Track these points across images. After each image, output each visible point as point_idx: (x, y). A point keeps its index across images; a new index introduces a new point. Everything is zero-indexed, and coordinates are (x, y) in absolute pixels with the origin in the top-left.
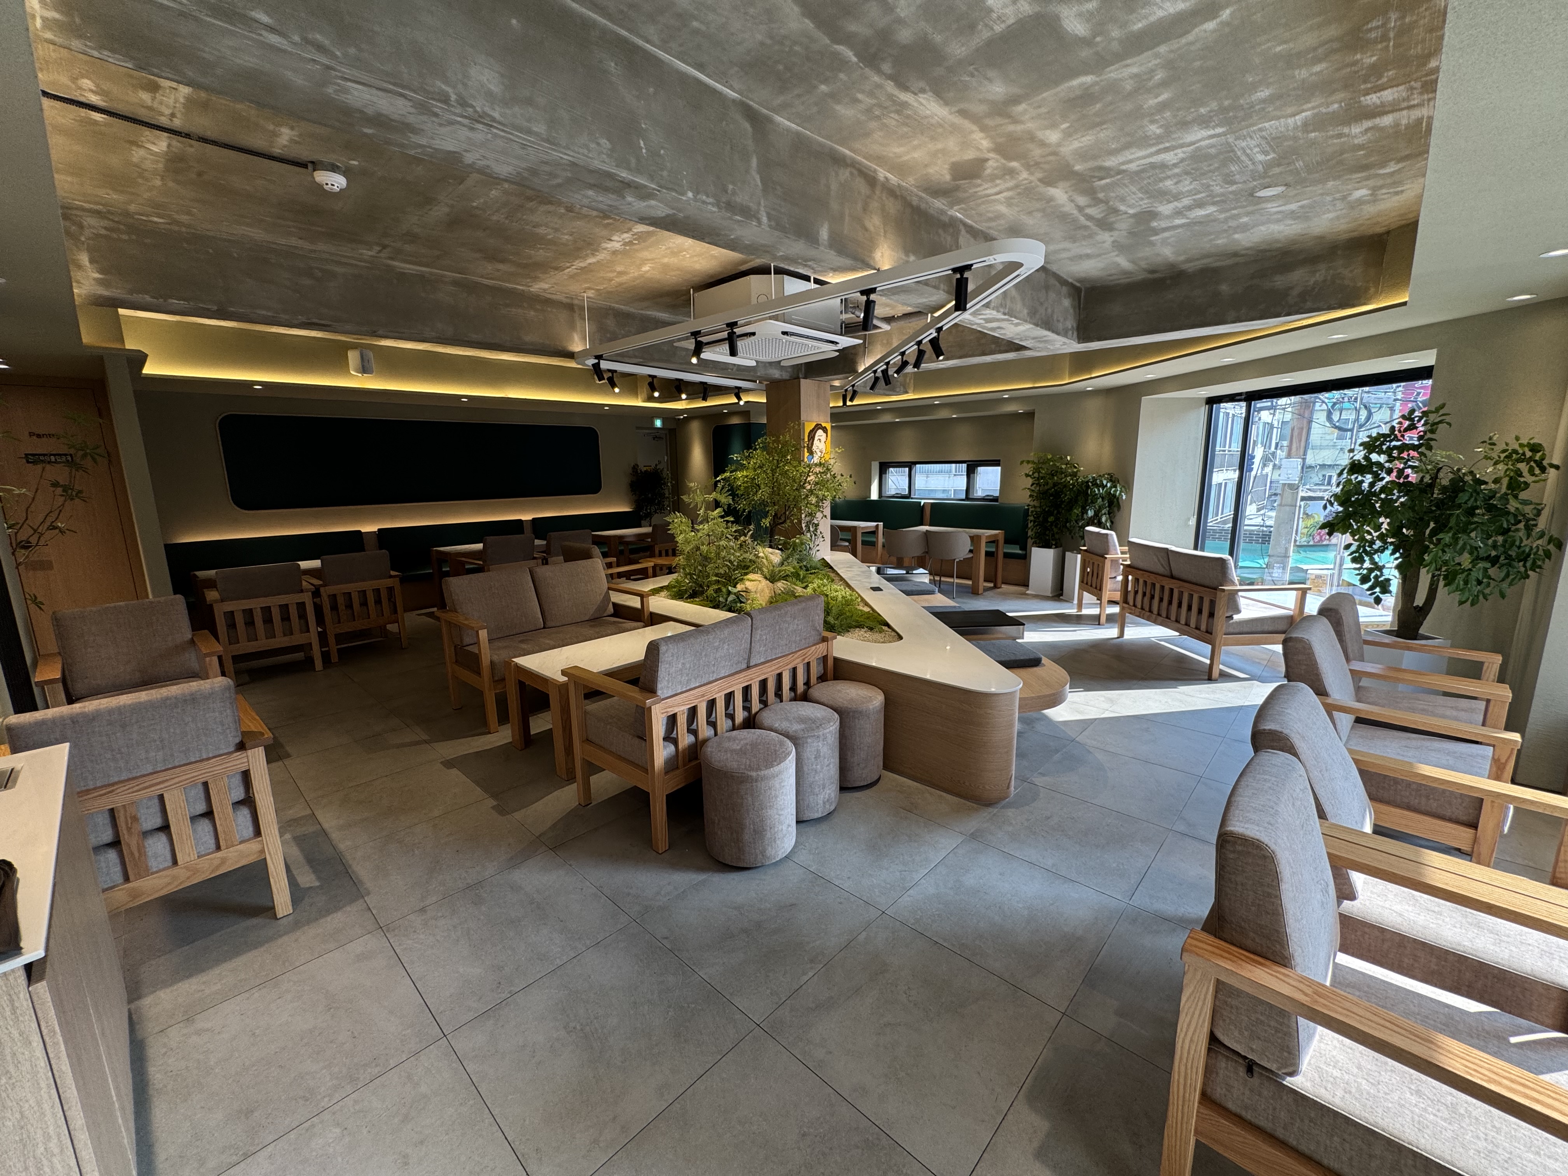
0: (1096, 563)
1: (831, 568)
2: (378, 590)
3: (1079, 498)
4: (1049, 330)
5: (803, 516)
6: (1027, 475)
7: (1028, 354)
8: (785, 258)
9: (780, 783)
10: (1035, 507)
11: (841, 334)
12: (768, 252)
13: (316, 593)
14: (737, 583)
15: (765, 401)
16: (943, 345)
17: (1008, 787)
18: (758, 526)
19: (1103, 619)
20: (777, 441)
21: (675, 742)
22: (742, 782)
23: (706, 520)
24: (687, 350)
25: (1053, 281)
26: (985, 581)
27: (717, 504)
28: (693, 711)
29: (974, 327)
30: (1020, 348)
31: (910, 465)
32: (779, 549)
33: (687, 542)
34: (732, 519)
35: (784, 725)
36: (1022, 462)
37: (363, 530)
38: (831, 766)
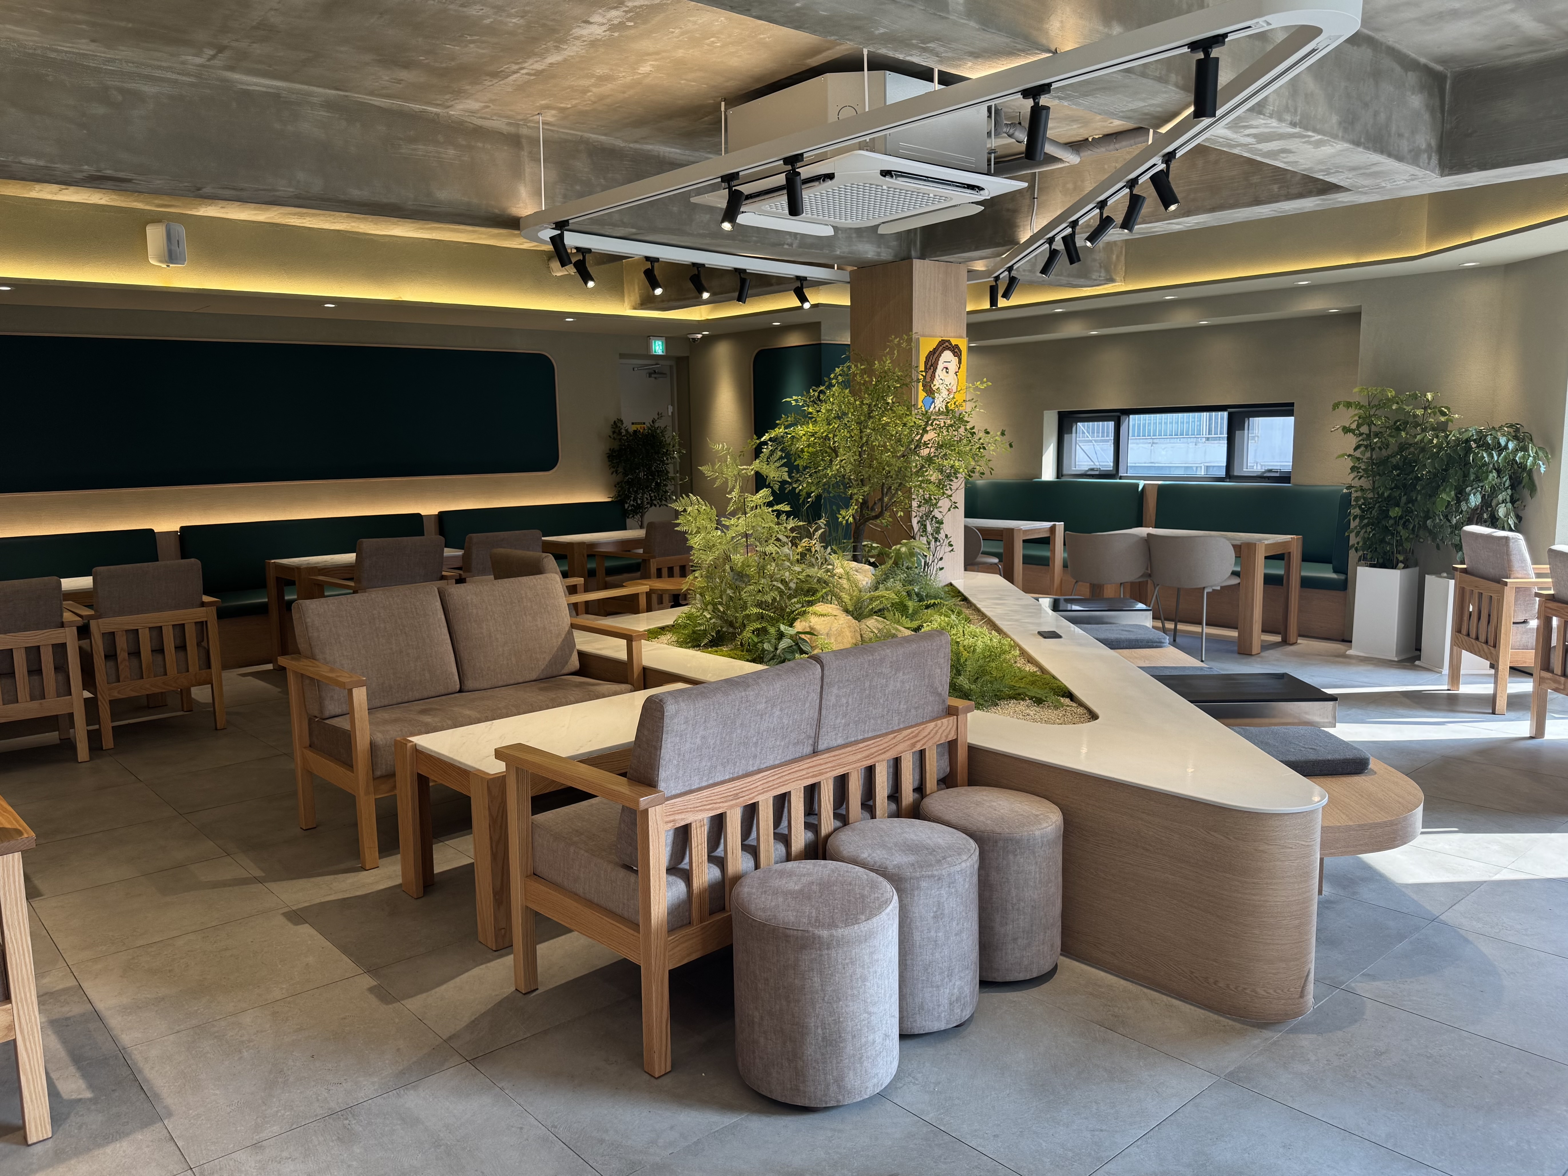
0: (1486, 595)
1: (965, 599)
2: (183, 626)
3: (1451, 471)
4: (1382, 152)
5: (915, 504)
6: (1346, 430)
7: (1343, 199)
8: (890, 39)
9: (872, 953)
10: (1362, 489)
11: (988, 174)
12: (858, 28)
13: (84, 631)
14: (795, 620)
15: (848, 303)
16: (1176, 184)
17: (1302, 995)
18: (833, 523)
19: (1501, 703)
20: (870, 371)
21: (687, 876)
22: (803, 947)
23: (742, 510)
24: (711, 209)
25: (1387, 63)
26: (1264, 631)
27: (760, 481)
28: (718, 823)
29: (1236, 151)
30: (1328, 188)
31: (1117, 416)
32: (871, 564)
33: (709, 547)
34: (788, 508)
35: (877, 856)
36: (1336, 406)
37: (157, 529)
38: (964, 936)
